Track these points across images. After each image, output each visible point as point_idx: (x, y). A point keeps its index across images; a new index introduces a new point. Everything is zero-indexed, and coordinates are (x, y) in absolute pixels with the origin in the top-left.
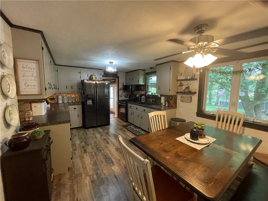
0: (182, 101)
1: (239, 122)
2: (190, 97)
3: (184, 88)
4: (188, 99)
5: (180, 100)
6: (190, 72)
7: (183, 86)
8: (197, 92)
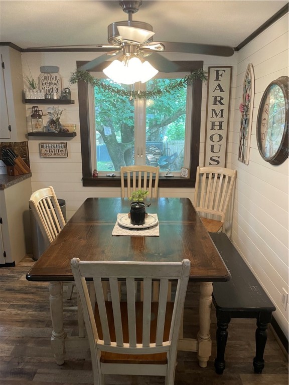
0: (43, 156)
1: (154, 181)
2: (63, 145)
3: (45, 121)
4: (61, 149)
5: (39, 154)
6: (56, 82)
7: (42, 117)
8: (78, 131)
